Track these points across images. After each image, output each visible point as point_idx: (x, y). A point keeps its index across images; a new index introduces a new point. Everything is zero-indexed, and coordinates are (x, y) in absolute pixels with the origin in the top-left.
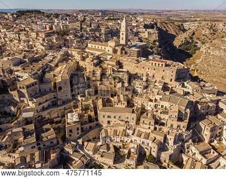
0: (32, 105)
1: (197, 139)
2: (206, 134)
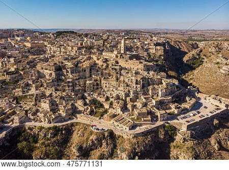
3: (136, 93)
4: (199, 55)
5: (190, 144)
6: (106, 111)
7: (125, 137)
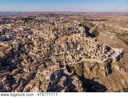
0: (72, 46)
1: (99, 50)
2: (101, 49)
3: (97, 49)
4: (96, 29)
5: (117, 62)
6: (90, 57)
7: (101, 63)
